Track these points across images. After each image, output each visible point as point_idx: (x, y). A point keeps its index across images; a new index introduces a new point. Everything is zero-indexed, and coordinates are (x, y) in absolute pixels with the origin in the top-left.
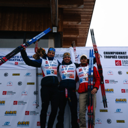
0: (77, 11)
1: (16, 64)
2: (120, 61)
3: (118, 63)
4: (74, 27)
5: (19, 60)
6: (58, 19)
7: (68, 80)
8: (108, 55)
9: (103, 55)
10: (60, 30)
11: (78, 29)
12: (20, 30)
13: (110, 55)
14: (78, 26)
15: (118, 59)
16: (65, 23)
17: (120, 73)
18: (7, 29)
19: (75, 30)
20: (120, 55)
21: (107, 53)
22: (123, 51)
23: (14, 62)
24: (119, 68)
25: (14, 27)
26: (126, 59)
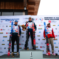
0: (34, 1)
2: (50, 21)
4: (33, 8)
5: (12, 20)
6: (26, 4)
7: (30, 29)
8: (46, 19)
9: (44, 19)
11: (34, 8)
12: (12, 9)
13: (47, 19)
14: (34, 7)
15: (50, 20)
16: (29, 6)
18: (6, 8)
19: (33, 9)
20: (51, 19)
21: (45, 18)
22: (51, 17)
23: (9, 21)
25: (9, 8)
26: (53, 20)
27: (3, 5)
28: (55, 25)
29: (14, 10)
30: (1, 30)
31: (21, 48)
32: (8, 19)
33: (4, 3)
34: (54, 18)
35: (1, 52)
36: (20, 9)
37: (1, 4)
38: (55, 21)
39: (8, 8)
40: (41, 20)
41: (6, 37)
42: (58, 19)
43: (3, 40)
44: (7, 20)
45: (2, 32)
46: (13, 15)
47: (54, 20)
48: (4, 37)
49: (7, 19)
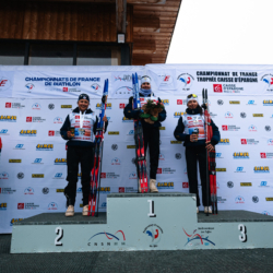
0: (154, 11)
1: (65, 90)
2: (220, 86)
3: (218, 89)
5: (69, 84)
6: (126, 23)
8: (202, 77)
9: (195, 76)
10: (129, 40)
11: (154, 41)
12: (68, 39)
13: (205, 77)
16: (136, 29)
17: (220, 102)
18: (47, 37)
19: (149, 43)
20: (220, 77)
21: (201, 73)
22: (224, 71)
23: (61, 87)
24: (219, 96)
25: (58, 34)
26: (228, 83)
27: (35, 24)
28: (238, 103)
29: (78, 43)
30: (29, 119)
31: (108, 189)
32: (54, 79)
33: (35, 17)
34: (234, 74)
35: (32, 205)
36: (101, 40)
37: (27, 21)
38: (238, 84)
39: (54, 35)
40: (183, 80)
41: (50, 147)
42: (248, 80)
43: (38, 161)
44: (50, 81)
45: (32, 129)
46: (75, 64)
47: (234, 83)
48: (40, 147)
49: (51, 79)
